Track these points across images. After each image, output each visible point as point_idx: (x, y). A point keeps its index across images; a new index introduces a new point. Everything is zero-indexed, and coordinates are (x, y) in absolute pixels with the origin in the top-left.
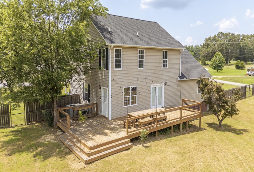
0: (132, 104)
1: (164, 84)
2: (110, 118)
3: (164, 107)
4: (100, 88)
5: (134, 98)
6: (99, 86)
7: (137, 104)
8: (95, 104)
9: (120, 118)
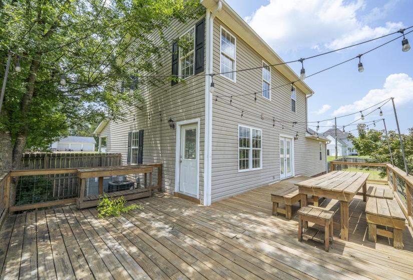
0: (253, 167)
1: (293, 137)
2: (207, 201)
3: (295, 175)
4: (173, 126)
5: (256, 154)
6: (171, 121)
7: (261, 168)
8: (156, 165)
9: (232, 197)
